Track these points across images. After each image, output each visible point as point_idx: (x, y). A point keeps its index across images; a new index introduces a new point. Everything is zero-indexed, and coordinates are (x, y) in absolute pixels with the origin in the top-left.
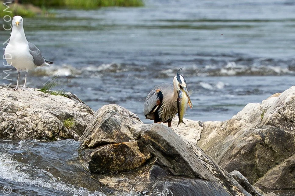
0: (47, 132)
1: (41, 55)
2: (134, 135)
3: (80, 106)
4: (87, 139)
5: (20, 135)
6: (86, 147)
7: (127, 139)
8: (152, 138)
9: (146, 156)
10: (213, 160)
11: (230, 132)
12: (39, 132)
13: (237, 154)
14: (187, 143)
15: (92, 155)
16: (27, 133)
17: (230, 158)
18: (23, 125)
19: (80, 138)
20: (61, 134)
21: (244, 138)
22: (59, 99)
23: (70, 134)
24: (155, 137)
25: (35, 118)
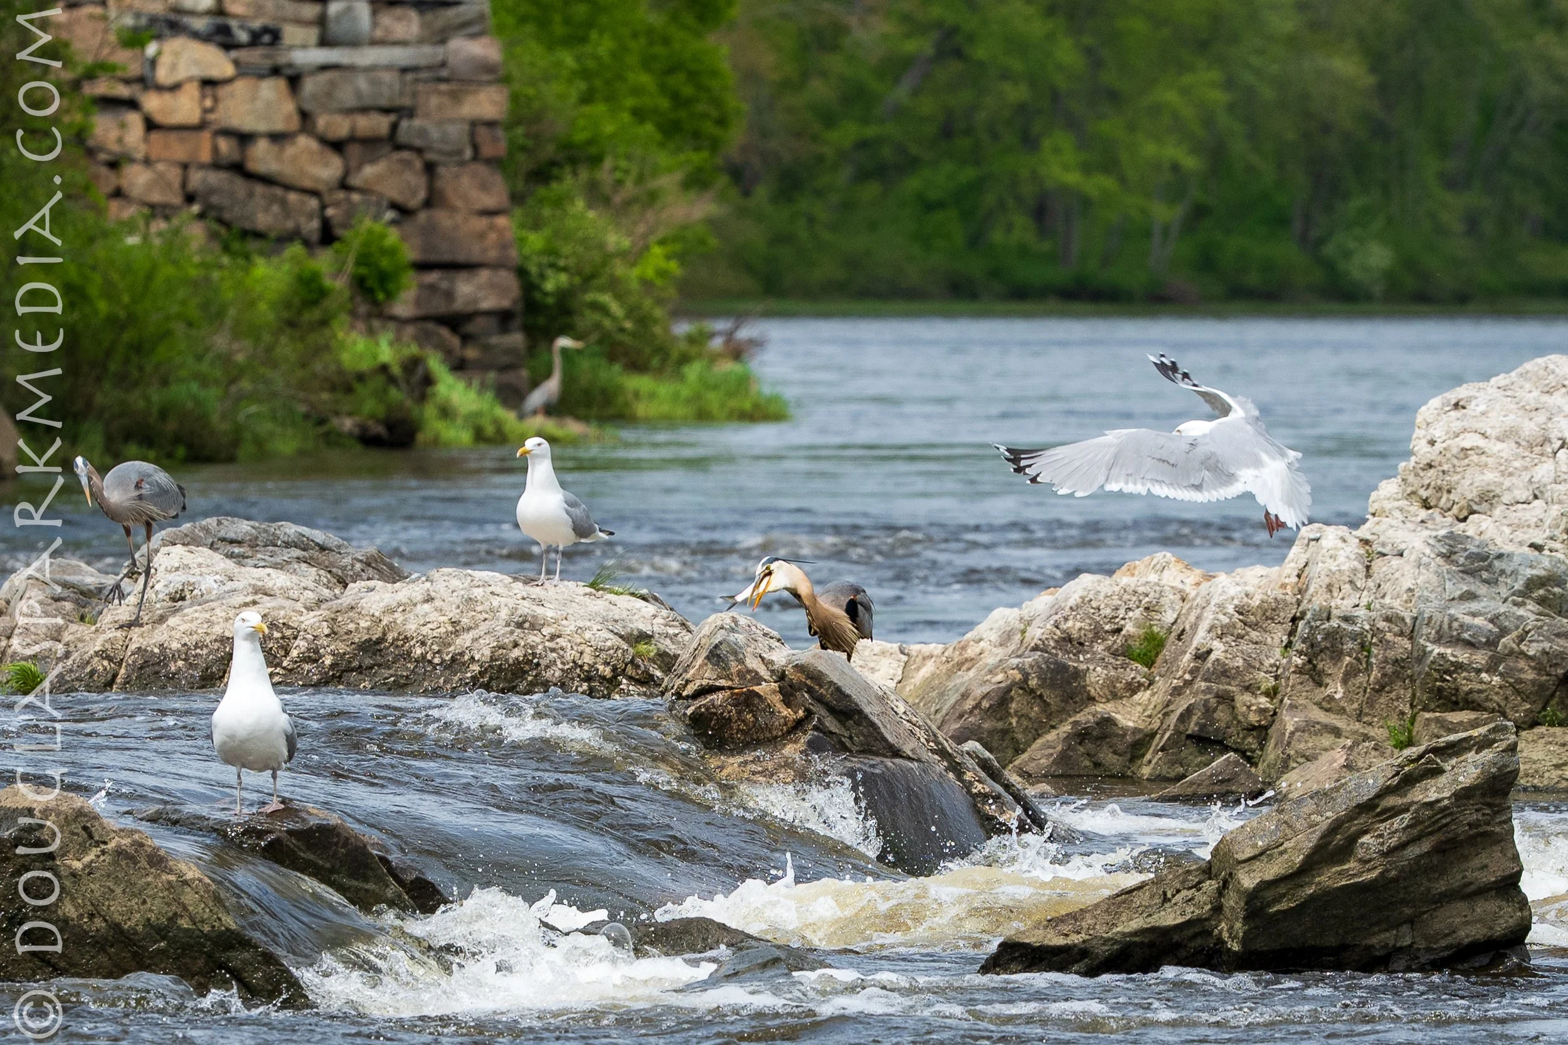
0: (601, 668)
1: (588, 517)
2: (773, 671)
3: (665, 615)
4: (679, 682)
5: (548, 675)
6: (679, 696)
7: (758, 679)
8: (808, 677)
9: (796, 713)
10: (928, 721)
11: (960, 665)
12: (586, 668)
13: (975, 707)
14: (876, 687)
15: (689, 712)
16: (562, 670)
17: (961, 716)
18: (554, 655)
19: (666, 679)
20: (630, 671)
21: (989, 677)
22: (626, 602)
23: (646, 672)
24: (813, 676)
25: (579, 640)
